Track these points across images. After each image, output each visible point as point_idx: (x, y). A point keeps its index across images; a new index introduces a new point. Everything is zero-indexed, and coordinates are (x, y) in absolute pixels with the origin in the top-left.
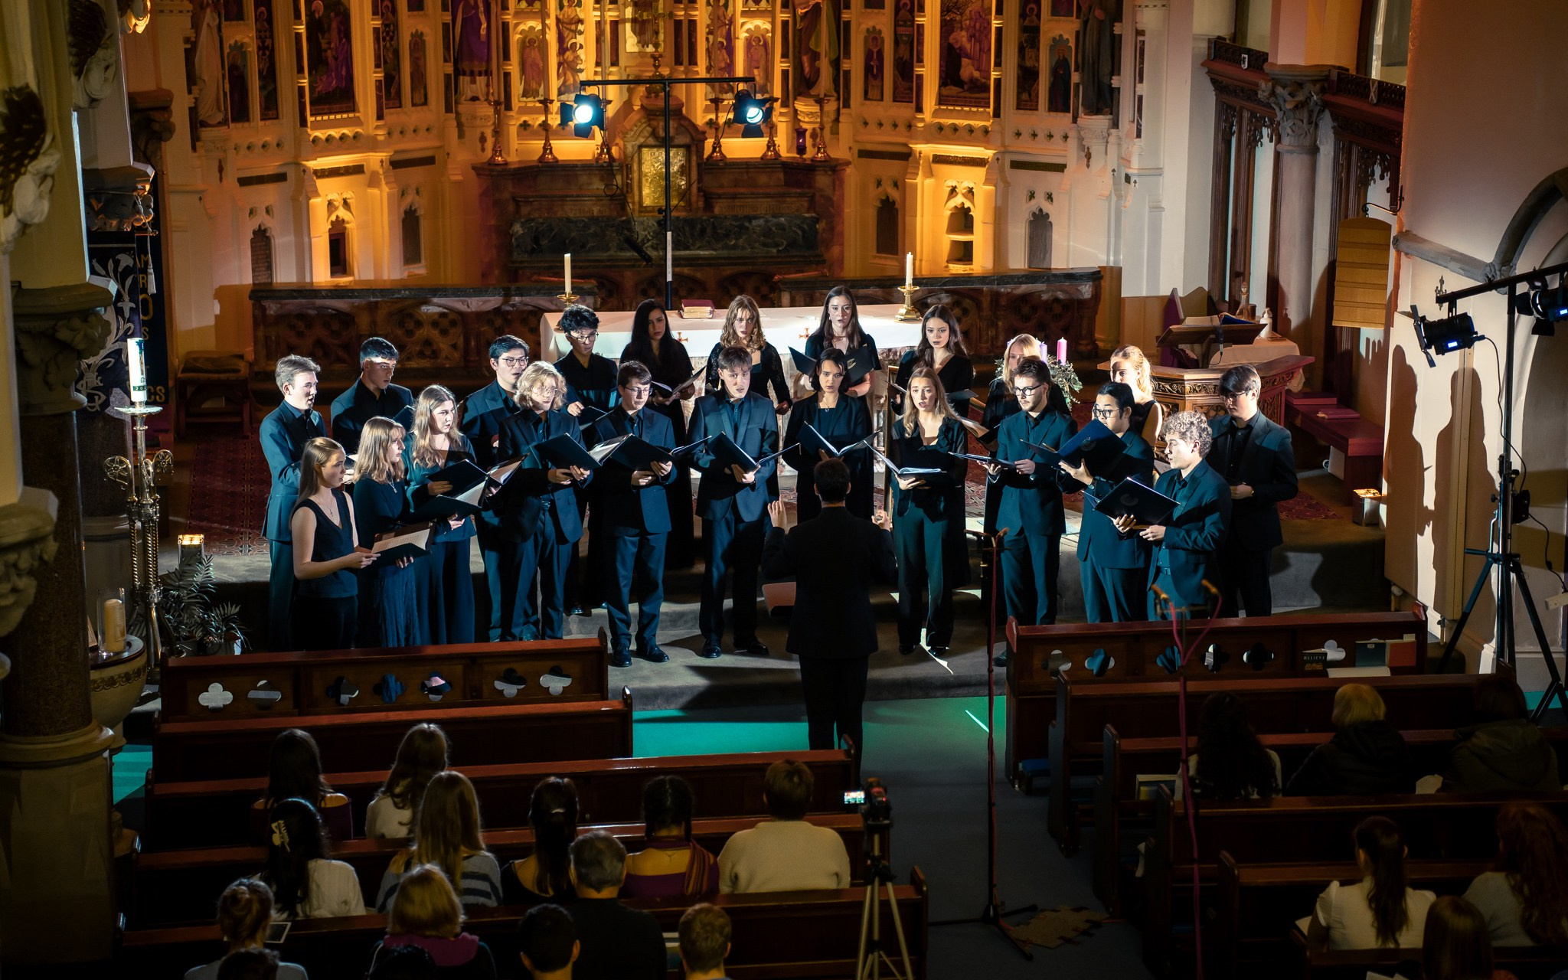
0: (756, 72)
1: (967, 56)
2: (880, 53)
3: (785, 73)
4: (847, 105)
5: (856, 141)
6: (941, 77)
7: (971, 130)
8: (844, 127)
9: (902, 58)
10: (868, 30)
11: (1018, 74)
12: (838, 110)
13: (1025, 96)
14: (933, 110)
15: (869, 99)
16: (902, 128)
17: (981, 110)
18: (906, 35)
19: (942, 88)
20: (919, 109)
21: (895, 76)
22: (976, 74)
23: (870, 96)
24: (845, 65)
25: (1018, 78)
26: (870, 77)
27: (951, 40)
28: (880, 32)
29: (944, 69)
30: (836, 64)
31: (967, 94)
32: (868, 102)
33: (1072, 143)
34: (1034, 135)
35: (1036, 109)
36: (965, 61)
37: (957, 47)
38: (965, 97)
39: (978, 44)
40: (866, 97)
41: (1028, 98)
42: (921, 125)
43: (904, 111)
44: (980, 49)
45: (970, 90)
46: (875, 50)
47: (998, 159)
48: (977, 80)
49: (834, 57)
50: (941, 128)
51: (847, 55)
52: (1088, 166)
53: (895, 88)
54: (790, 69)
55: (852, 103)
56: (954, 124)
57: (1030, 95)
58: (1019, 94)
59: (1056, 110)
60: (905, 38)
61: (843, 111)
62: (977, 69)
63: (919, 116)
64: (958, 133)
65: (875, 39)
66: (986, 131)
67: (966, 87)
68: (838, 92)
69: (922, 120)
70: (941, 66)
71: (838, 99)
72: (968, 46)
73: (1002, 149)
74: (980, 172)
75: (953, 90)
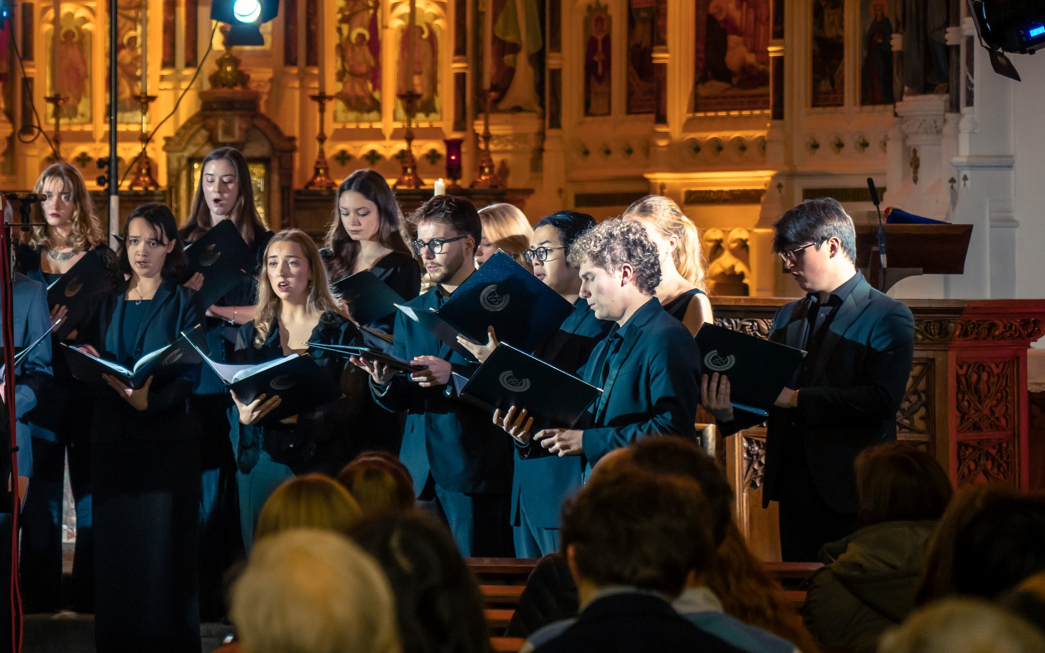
0: (417, 80)
1: (736, 31)
2: (607, 41)
3: (460, 79)
4: (556, 123)
5: (571, 181)
6: (697, 68)
7: (741, 146)
8: (552, 160)
9: (639, 46)
10: (589, 8)
11: (814, 52)
12: (542, 135)
13: (825, 86)
14: (684, 120)
15: (592, 115)
16: (638, 154)
17: (757, 112)
18: (645, 9)
19: (700, 86)
20: (661, 119)
21: (629, 75)
22: (751, 58)
23: (593, 109)
24: (552, 62)
25: (815, 57)
26: (593, 80)
27: (712, 9)
28: (606, 7)
29: (702, 55)
30: (538, 60)
31: (738, 92)
32: (589, 119)
33: (895, 150)
34: (840, 145)
35: (841, 105)
36: (733, 39)
37: (720, 18)
38: (734, 97)
39: (752, 11)
40: (588, 110)
41: (830, 88)
42: (663, 143)
43: (640, 125)
44: (756, 18)
45: (741, 85)
46: (600, 37)
47: (780, 186)
48: (752, 67)
49: (534, 49)
50: (696, 147)
51: (557, 45)
52: (915, 180)
53: (630, 93)
54: (469, 73)
55: (565, 120)
56: (716, 140)
57: (832, 83)
58: (816, 82)
59: (874, 102)
60: (643, 14)
61: (550, 133)
62: (752, 50)
63: (661, 129)
64: (722, 153)
65: (600, 20)
66: (762, 144)
67: (735, 80)
68: (542, 105)
69: (666, 135)
70: (697, 51)
71: (543, 117)
72: (737, 15)
73: (786, 169)
74: (755, 211)
75: (716, 87)
